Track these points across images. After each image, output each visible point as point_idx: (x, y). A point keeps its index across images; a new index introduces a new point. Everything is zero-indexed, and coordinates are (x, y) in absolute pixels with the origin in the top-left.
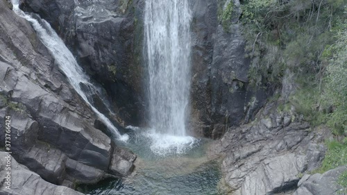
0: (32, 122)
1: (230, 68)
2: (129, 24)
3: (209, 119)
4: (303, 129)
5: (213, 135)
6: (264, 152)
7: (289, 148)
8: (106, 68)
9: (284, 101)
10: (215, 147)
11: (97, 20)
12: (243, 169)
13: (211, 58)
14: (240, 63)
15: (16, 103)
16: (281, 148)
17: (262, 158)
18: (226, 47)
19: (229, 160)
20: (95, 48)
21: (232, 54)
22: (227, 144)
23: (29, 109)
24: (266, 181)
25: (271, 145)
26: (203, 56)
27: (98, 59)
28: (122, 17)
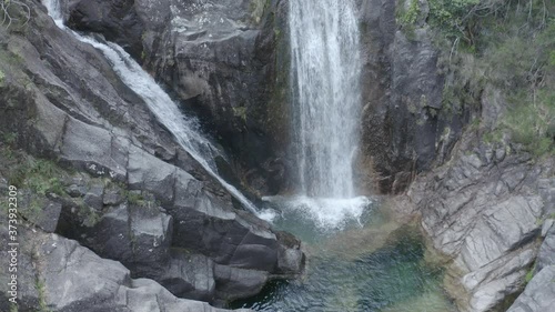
0: (168, 218)
1: (420, 92)
2: (267, 40)
3: (388, 168)
4: (524, 162)
5: (394, 188)
6: (480, 200)
7: (512, 190)
8: (229, 112)
9: (490, 128)
10: (402, 206)
11: (214, 38)
12: (456, 228)
13: (389, 79)
14: (433, 82)
15: (139, 192)
16: (502, 192)
17: (479, 209)
18: (411, 61)
19: (432, 220)
20: (210, 83)
21: (422, 71)
22: (419, 199)
23: (158, 198)
24: (496, 238)
25: (487, 190)
26: (379, 78)
27: (217, 98)
28: (255, 29)
